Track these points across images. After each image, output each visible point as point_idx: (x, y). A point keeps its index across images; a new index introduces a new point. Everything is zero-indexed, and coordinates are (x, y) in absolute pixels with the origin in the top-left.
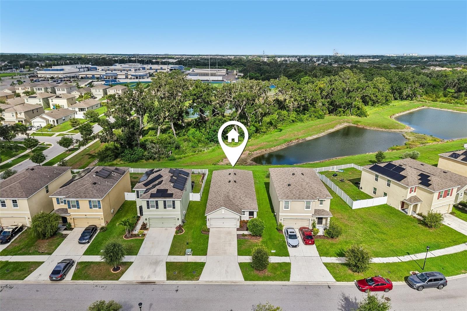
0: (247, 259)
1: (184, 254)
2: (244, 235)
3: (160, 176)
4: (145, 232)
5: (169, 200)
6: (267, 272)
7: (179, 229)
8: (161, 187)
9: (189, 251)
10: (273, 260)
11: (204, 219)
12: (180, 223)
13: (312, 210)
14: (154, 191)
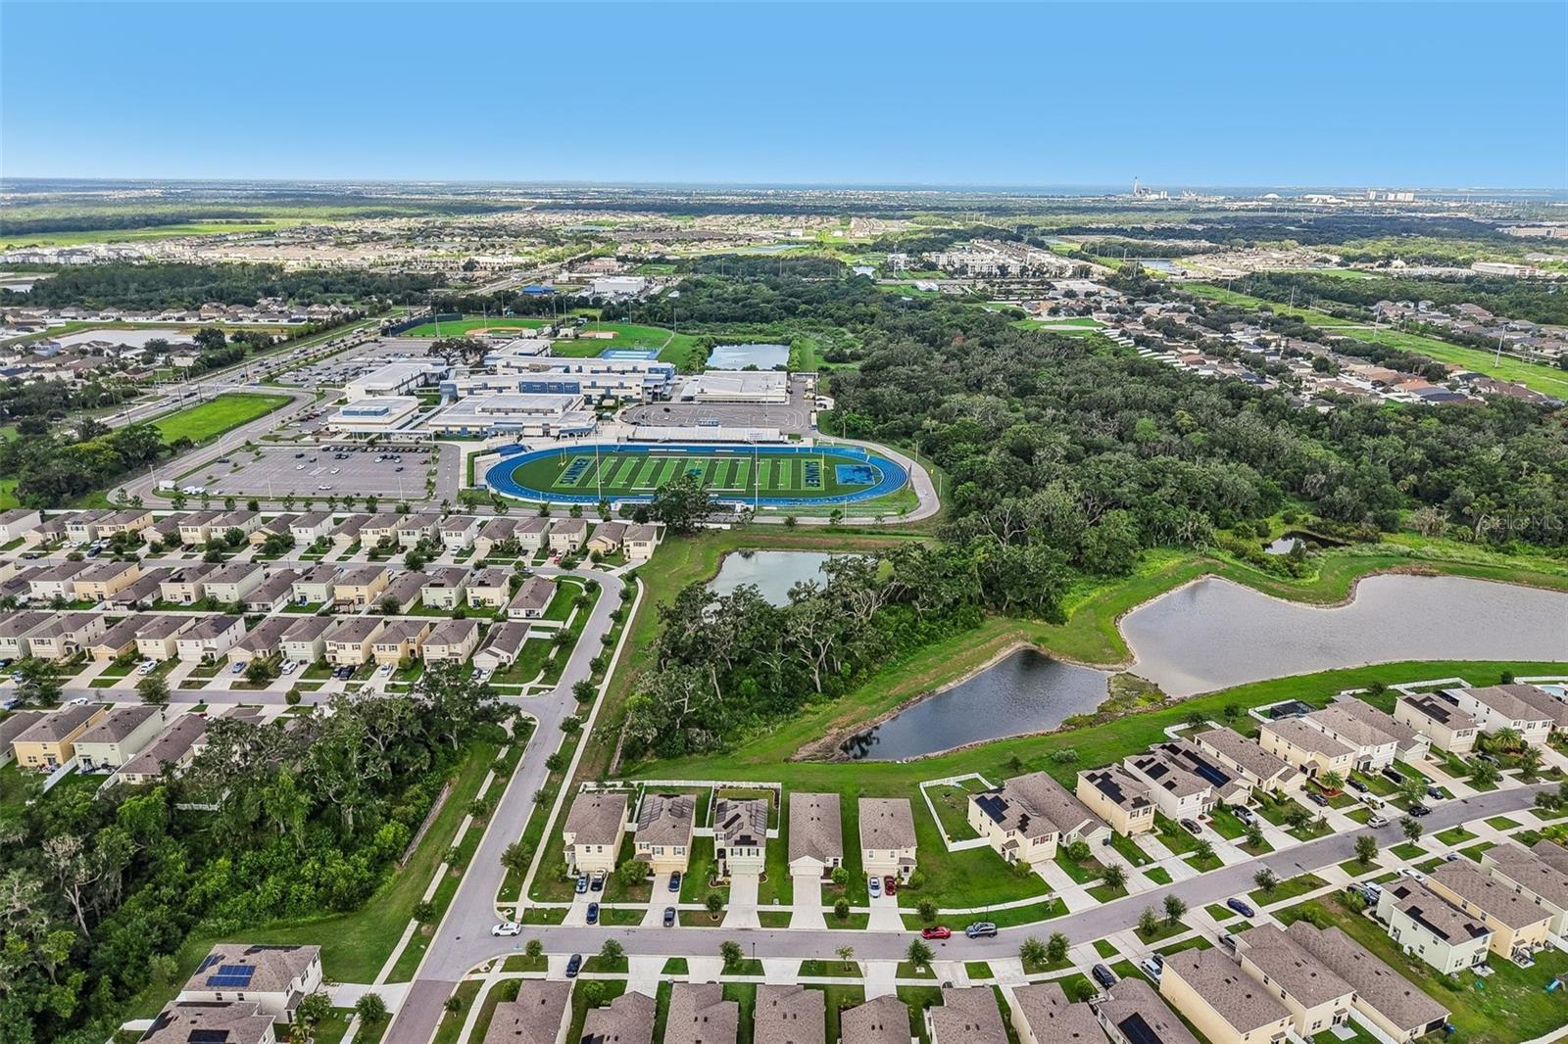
0: (831, 909)
1: (772, 903)
2: (828, 884)
3: (738, 816)
4: (729, 879)
5: (753, 849)
6: (848, 921)
7: (762, 876)
8: (744, 832)
9: (776, 900)
10: (853, 910)
11: (787, 869)
12: (762, 870)
13: (896, 859)
14: (737, 837)
